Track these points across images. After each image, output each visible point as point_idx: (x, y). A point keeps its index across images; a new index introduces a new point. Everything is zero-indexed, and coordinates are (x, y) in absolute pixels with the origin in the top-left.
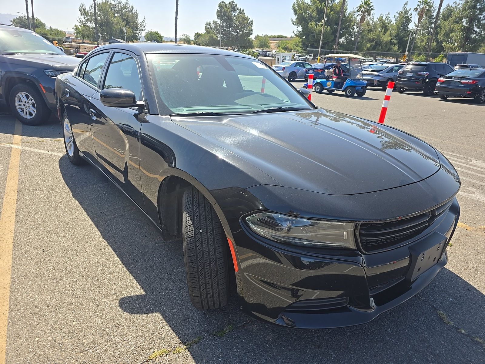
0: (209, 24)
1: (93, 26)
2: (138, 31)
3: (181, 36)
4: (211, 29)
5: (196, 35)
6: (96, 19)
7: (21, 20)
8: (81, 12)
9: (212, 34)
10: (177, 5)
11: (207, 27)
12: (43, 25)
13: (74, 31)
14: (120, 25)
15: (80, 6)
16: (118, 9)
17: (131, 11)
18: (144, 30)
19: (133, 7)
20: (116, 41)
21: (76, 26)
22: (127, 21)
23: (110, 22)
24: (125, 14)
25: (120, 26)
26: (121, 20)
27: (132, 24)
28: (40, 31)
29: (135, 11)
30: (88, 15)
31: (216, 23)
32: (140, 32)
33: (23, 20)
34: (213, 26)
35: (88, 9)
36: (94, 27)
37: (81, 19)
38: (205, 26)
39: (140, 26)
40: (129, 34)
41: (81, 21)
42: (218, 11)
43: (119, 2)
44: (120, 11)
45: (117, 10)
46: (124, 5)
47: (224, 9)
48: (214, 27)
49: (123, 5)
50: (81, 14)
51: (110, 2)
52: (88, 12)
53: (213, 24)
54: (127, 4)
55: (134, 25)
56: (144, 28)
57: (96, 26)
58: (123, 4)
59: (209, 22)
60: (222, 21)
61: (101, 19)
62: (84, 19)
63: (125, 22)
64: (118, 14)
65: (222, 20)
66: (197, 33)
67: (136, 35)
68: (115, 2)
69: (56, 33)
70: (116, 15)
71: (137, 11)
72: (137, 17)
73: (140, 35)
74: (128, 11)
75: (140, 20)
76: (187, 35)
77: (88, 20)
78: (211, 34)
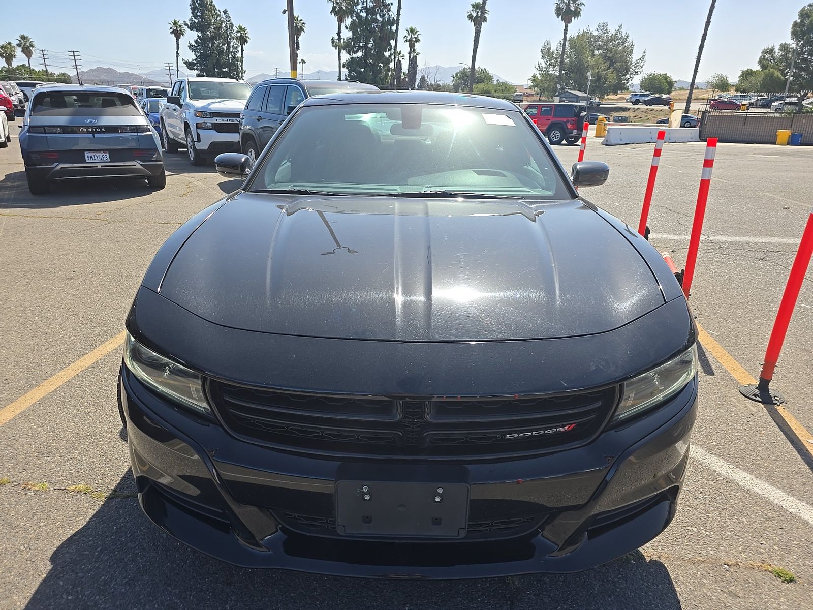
0: (771, 51)
1: (556, 73)
2: (628, 76)
3: (710, 78)
4: (774, 60)
5: (743, 75)
6: (562, 62)
7: (464, 73)
8: (543, 53)
9: (771, 70)
10: (708, 23)
11: (764, 57)
12: (490, 78)
13: (530, 83)
14: (598, 68)
15: (543, 45)
16: (602, 42)
17: (624, 43)
18: (639, 73)
19: (627, 37)
20: (570, 95)
21: (534, 76)
22: (611, 61)
23: (583, 64)
24: (612, 49)
25: (597, 71)
26: (601, 61)
27: (619, 64)
28: (483, 86)
29: (631, 41)
30: (553, 57)
31: (787, 48)
32: (631, 77)
33: (467, 73)
34: (778, 53)
35: (554, 48)
36: (558, 74)
37: (540, 65)
38: (761, 55)
39: (633, 68)
40: (610, 82)
41: (540, 68)
42: (795, 24)
43: (605, 31)
44: (604, 45)
45: (599, 45)
46: (612, 35)
47: (810, 19)
48: (782, 56)
49: (610, 35)
50: (543, 57)
51: (591, 33)
52: (553, 52)
53: (781, 50)
54: (618, 33)
55: (622, 66)
56: (641, 70)
57: (560, 72)
58: (612, 33)
59: (770, 47)
60: (802, 42)
61: (571, 62)
62: (546, 63)
63: (609, 62)
64: (600, 51)
65: (803, 39)
66: (748, 70)
67: (623, 82)
68: (599, 32)
69: (504, 89)
70: (596, 52)
71: (632, 42)
72: (631, 52)
73: (630, 83)
74: (618, 44)
75: (635, 56)
76: (724, 75)
77: (550, 64)
78: (769, 70)
